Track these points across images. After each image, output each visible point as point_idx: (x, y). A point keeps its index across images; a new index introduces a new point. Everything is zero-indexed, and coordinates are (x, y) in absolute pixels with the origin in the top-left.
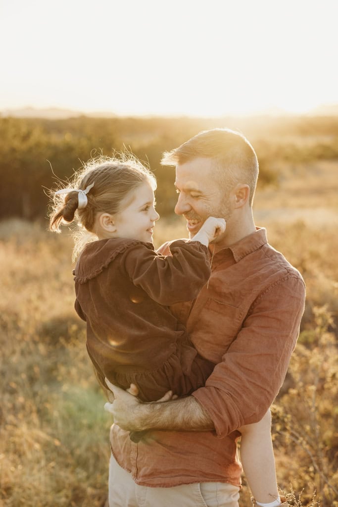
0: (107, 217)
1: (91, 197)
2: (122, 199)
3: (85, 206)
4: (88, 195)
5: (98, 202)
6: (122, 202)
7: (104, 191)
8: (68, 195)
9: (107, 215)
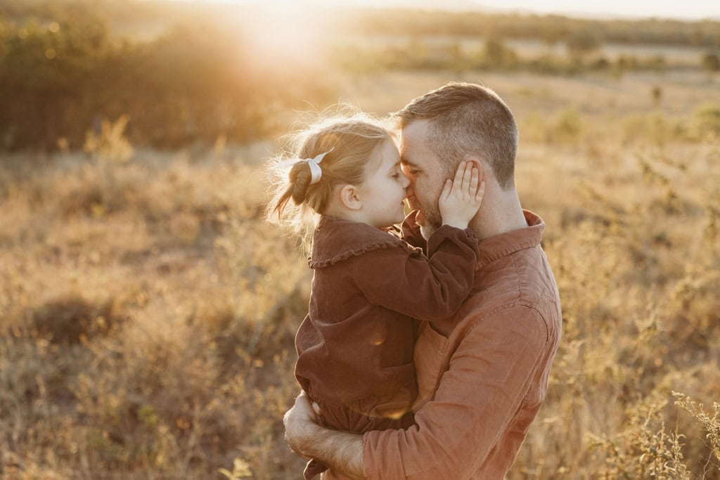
0: (350, 190)
1: (325, 166)
2: (366, 162)
3: (319, 179)
4: (321, 164)
5: (336, 171)
6: (367, 167)
7: (341, 156)
8: (294, 168)
9: (351, 186)
